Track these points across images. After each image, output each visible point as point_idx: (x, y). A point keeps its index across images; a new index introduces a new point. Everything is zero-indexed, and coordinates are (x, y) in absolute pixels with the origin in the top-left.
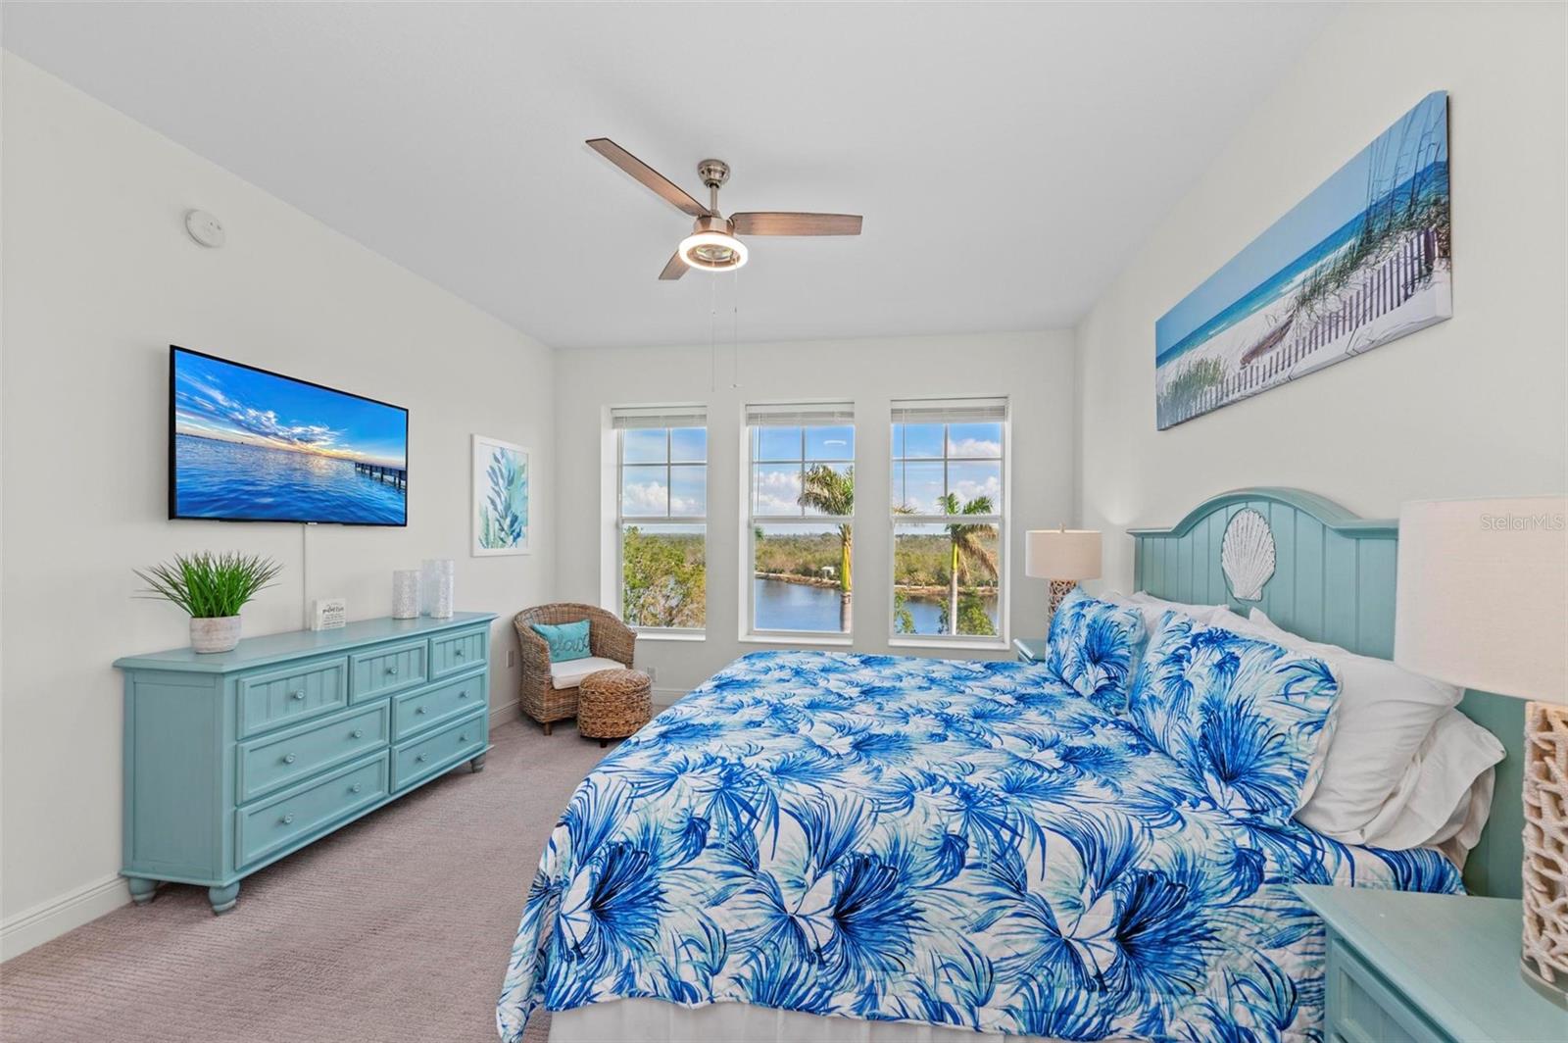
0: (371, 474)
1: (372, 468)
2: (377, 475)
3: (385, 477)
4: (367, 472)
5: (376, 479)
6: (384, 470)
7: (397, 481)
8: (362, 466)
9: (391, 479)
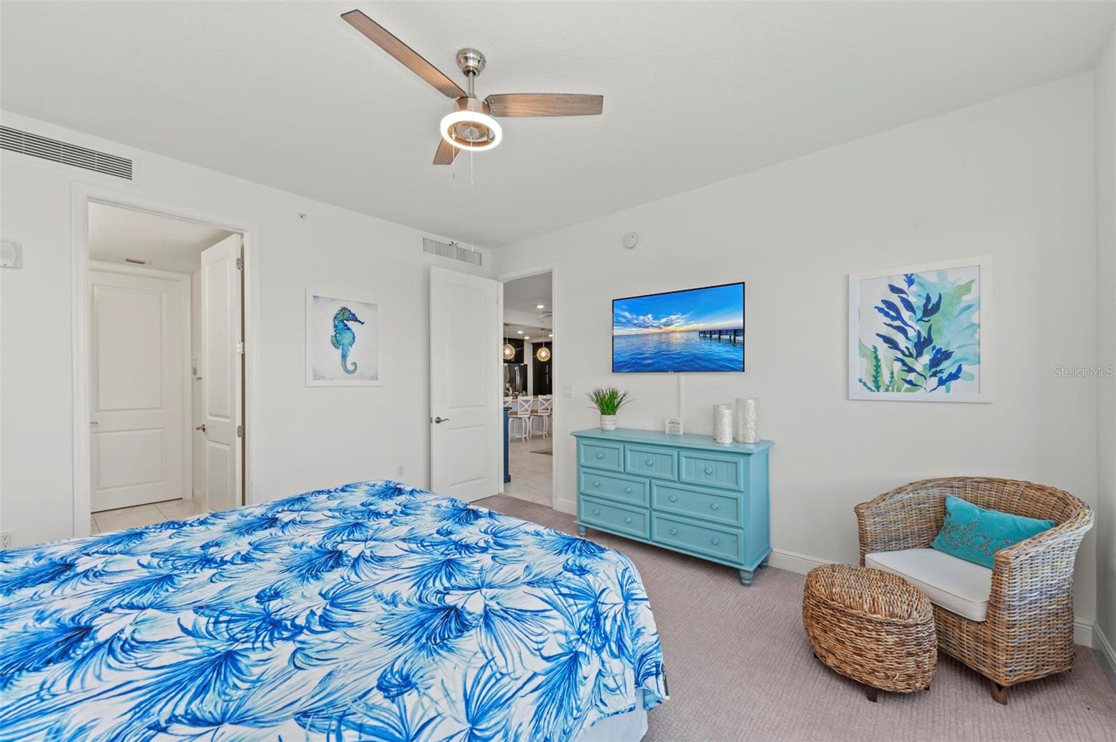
0: (711, 337)
1: (711, 332)
2: (717, 336)
3: (722, 337)
4: (708, 335)
5: (715, 339)
6: (720, 332)
7: (732, 338)
8: (704, 332)
9: (728, 337)
